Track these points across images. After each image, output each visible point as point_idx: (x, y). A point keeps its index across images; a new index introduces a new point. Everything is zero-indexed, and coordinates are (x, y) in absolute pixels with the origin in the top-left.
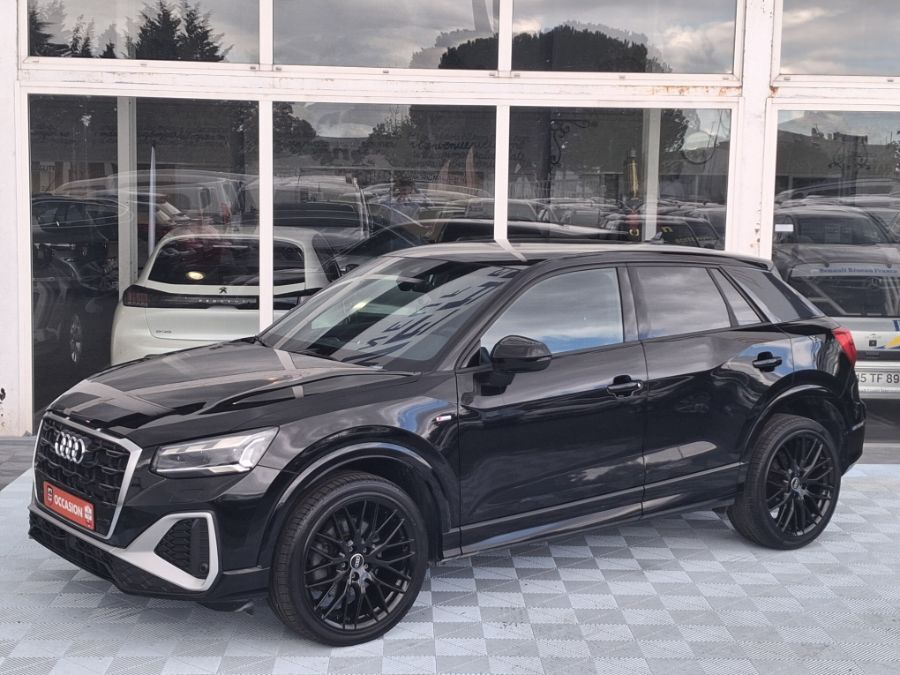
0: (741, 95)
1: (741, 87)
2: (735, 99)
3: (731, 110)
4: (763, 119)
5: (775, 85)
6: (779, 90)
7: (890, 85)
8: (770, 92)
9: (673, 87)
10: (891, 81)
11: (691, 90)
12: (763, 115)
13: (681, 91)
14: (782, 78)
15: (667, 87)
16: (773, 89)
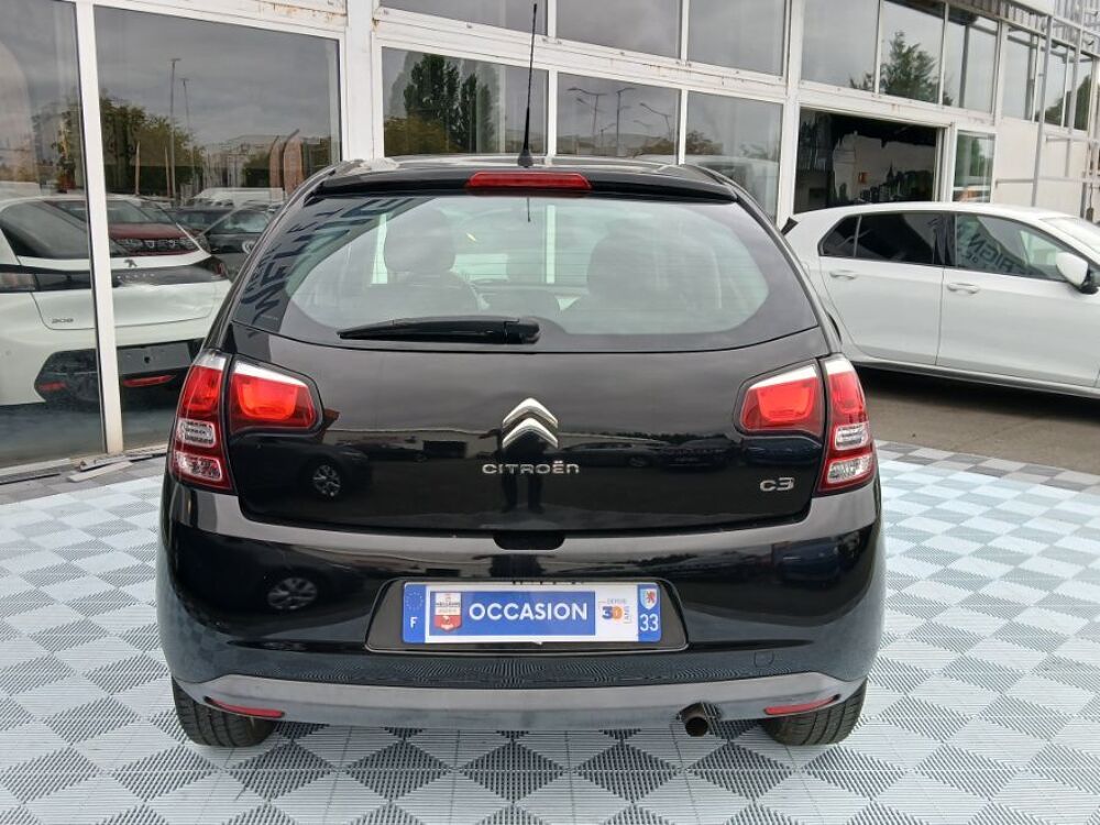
0: (347, 24)
1: (346, 15)
2: (342, 28)
3: (338, 41)
4: (368, 55)
5: (376, 18)
6: (381, 23)
7: (468, 31)
8: (372, 24)
10: (470, 27)
11: (299, 10)
12: (368, 50)
13: (289, 12)
14: (382, 9)
16: (375, 21)
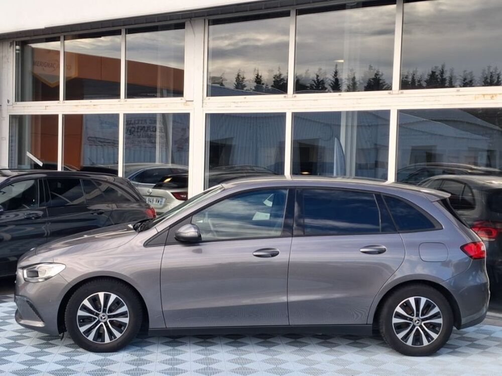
9: (487, 94)
15: (484, 95)
